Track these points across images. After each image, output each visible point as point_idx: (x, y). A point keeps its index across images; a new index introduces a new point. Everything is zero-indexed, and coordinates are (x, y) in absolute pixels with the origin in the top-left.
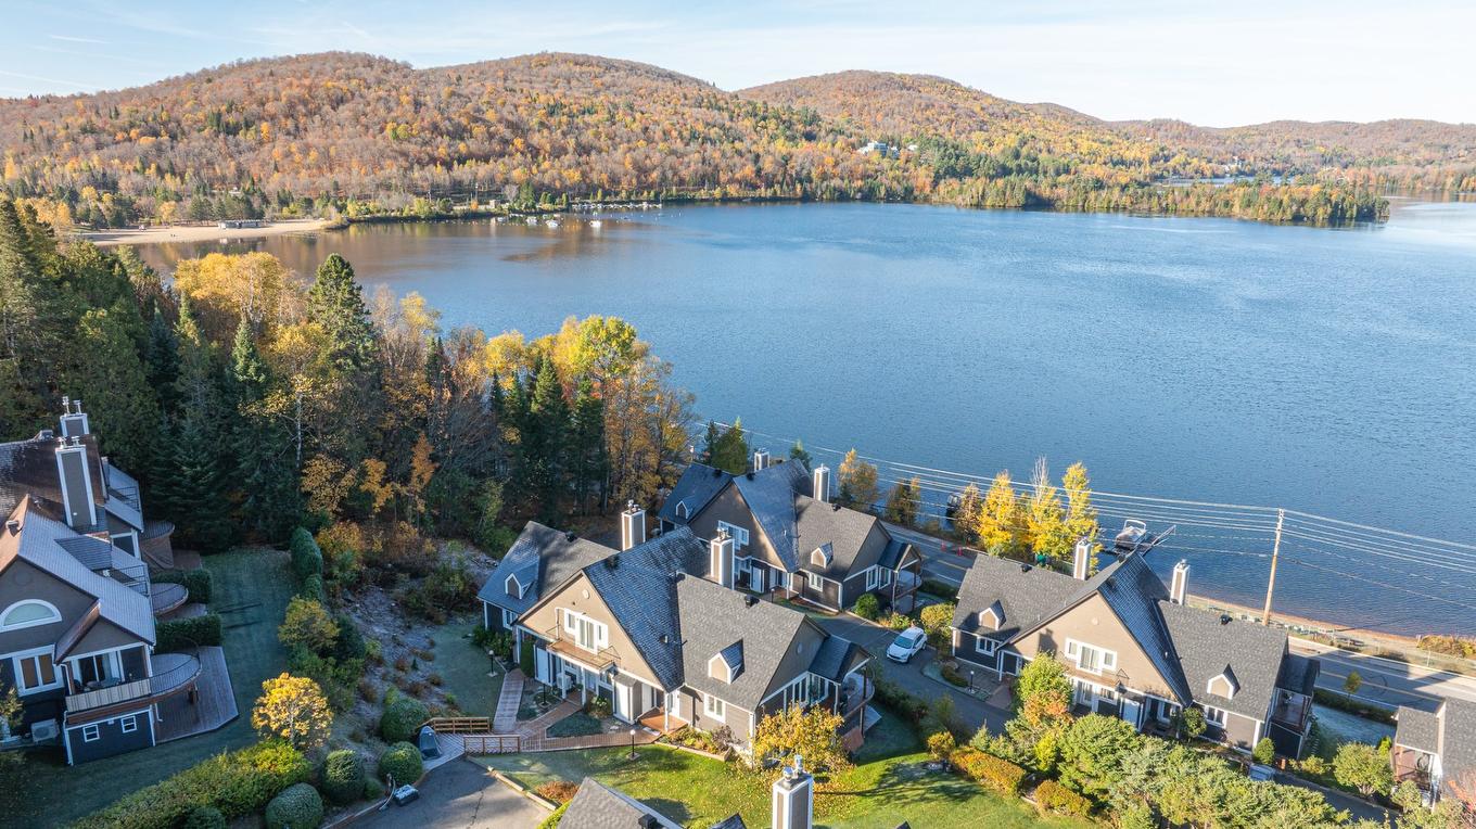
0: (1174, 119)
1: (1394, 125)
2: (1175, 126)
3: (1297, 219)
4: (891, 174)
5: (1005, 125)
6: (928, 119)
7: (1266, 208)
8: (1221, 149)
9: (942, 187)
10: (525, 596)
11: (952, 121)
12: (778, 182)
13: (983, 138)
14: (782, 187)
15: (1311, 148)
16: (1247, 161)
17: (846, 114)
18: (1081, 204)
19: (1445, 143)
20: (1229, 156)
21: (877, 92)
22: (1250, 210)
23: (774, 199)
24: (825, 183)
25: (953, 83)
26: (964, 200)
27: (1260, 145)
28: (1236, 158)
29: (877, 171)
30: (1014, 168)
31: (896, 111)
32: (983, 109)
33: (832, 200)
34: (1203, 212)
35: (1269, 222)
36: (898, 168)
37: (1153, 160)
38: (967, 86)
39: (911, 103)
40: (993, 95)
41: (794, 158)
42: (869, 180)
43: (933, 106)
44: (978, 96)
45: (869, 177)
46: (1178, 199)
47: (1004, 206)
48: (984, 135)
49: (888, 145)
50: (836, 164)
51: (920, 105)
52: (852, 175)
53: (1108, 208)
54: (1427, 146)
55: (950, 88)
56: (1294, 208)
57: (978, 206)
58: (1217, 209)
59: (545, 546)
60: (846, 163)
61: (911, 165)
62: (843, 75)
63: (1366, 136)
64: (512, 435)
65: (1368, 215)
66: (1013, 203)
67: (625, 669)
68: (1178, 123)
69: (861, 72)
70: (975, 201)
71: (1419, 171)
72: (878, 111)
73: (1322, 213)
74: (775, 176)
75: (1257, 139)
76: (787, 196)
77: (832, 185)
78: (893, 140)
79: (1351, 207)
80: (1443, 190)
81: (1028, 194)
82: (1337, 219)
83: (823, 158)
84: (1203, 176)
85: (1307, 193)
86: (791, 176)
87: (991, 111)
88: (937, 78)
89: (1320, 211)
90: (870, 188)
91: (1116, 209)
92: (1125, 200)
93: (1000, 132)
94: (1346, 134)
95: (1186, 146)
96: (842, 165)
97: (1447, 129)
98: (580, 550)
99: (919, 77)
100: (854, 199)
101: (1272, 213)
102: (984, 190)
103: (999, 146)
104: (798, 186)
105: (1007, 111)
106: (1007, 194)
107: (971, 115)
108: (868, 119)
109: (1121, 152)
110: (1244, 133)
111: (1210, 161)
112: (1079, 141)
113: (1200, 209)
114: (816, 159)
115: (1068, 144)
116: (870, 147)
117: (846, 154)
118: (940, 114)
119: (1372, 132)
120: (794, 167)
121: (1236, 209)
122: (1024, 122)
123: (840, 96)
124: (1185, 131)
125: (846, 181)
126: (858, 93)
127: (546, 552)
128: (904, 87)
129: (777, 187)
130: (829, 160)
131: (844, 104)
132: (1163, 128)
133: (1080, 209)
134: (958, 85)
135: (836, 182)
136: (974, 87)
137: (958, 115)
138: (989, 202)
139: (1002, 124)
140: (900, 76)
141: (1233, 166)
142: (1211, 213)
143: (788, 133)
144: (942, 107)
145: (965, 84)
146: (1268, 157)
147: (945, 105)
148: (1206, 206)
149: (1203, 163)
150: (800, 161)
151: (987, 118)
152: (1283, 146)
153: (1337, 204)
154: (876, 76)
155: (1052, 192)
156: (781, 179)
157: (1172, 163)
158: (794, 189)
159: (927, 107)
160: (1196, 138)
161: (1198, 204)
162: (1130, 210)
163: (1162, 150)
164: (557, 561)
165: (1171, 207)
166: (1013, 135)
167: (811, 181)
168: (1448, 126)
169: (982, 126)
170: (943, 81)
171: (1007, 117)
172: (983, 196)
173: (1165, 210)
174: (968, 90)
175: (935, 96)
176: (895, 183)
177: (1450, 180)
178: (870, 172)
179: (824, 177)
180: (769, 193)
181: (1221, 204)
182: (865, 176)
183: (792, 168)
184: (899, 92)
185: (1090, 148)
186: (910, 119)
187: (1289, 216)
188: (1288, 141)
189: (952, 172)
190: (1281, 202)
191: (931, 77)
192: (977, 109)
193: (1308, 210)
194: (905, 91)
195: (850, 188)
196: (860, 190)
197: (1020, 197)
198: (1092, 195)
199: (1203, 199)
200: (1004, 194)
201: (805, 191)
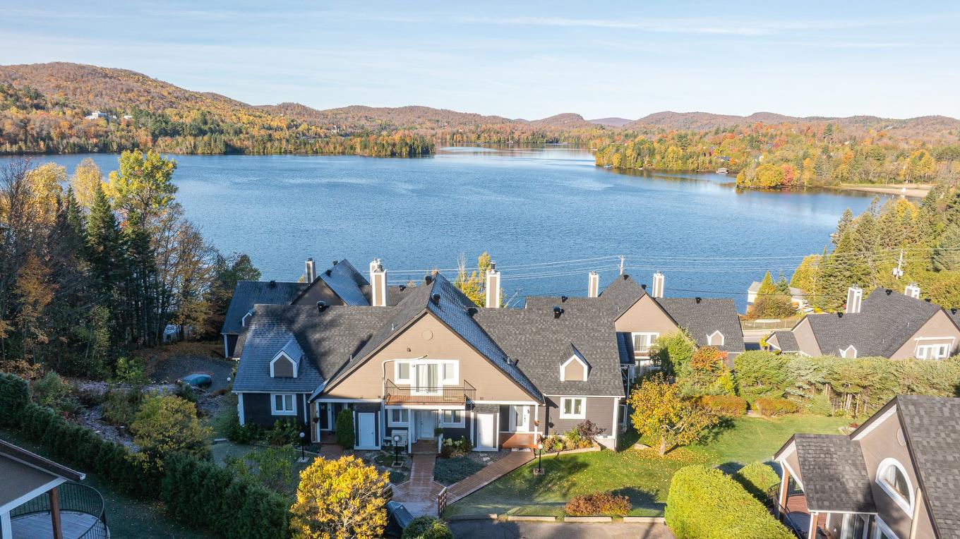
0: (295, 103)
1: (412, 109)
2: (297, 107)
3: (393, 155)
4: (118, 134)
5: (188, 104)
6: (130, 99)
7: (376, 148)
8: (326, 121)
9: (160, 141)
10: (299, 372)
11: (149, 101)
12: (21, 140)
13: (175, 112)
14: (26, 143)
15: (374, 121)
16: (341, 129)
17: (62, 94)
18: (262, 150)
19: (437, 119)
20: (331, 125)
21: (85, 79)
22: (367, 151)
23: (20, 153)
24: (65, 141)
25: (143, 76)
26: (181, 150)
27: (346, 119)
28: (335, 126)
29: (106, 132)
30: (208, 130)
31: (104, 92)
32: (169, 94)
33: (74, 153)
34: (339, 153)
35: (379, 156)
36: (123, 130)
37: (289, 127)
38: (154, 78)
39: (115, 87)
40: (175, 85)
41: (32, 122)
42: (102, 138)
43: (133, 90)
44: (164, 85)
45: (101, 136)
46: (322, 146)
47: (211, 153)
48: (175, 111)
49: (108, 114)
50: (71, 127)
51: (122, 89)
52: (86, 135)
53: (280, 153)
54: (429, 120)
55: (144, 79)
56: (391, 148)
57: (192, 153)
58: (346, 151)
59: (291, 322)
60: (80, 126)
61: (132, 128)
62: (52, 65)
63: (399, 115)
64: (84, 267)
65: (427, 152)
66: (217, 151)
67: (482, 399)
68: (298, 105)
69: (67, 64)
70: (189, 150)
71: (433, 132)
72: (89, 92)
73: (405, 150)
74: (17, 135)
75: (344, 115)
76: (32, 150)
77: (71, 141)
78: (111, 111)
79: (418, 147)
80: (446, 142)
81: (227, 145)
82: (412, 154)
83: (59, 123)
84: (320, 137)
85: (394, 139)
86: (33, 136)
87: (175, 95)
88: (131, 71)
89: (404, 150)
90: (104, 144)
91: (286, 152)
92: (290, 147)
93: (186, 109)
94: (389, 113)
95: (305, 119)
96: (76, 127)
97: (436, 112)
98: (340, 316)
99: (115, 70)
100: (92, 152)
101: (380, 152)
102: (195, 144)
103: (191, 118)
104: (42, 143)
105: (187, 96)
106: (212, 145)
107: (163, 97)
108: (82, 98)
109: (269, 122)
110: (336, 112)
111: (321, 128)
112: (240, 115)
113: (337, 151)
114: (52, 123)
115: (233, 117)
116: (95, 115)
117: (76, 120)
118: (139, 96)
119: (401, 112)
120: (34, 127)
121: (358, 150)
122: (200, 103)
123: (53, 80)
124: (303, 110)
125: (83, 139)
126: (67, 79)
127: (297, 326)
128: (106, 76)
129: (21, 144)
130: (65, 125)
131: (58, 87)
132: (289, 108)
133: (262, 153)
134: (147, 77)
135: (73, 140)
136: (159, 79)
137: (153, 97)
138: (199, 151)
139: (185, 104)
140: (101, 69)
141: (335, 131)
142: (343, 153)
143: (18, 104)
144: (140, 92)
145: (152, 77)
146: (352, 126)
147: (142, 90)
148: (339, 149)
149: (319, 129)
150: (38, 124)
151: (174, 100)
152: (358, 120)
153: (411, 145)
154: (82, 67)
155: (242, 144)
156: (24, 138)
157: (300, 129)
158: (38, 145)
159: (128, 91)
160: (310, 115)
161: (335, 148)
162: (295, 152)
163: (293, 121)
164: (315, 332)
165: (319, 151)
166: (195, 111)
167: (52, 139)
168: (436, 110)
169: (171, 105)
170: (135, 74)
171: (187, 100)
172: (195, 147)
173: (316, 153)
174: (155, 81)
175: (131, 83)
176: (123, 140)
177: (448, 137)
178: (101, 133)
179: (63, 136)
180: (15, 148)
181: (348, 147)
182: (97, 136)
183: (32, 129)
184: (103, 80)
185: (248, 119)
186: (116, 99)
187: (389, 153)
188: (361, 117)
189: (164, 133)
190: (383, 145)
191: (126, 70)
192: (166, 94)
193: (397, 150)
194: (108, 79)
195: (88, 144)
196: (96, 145)
197: (222, 147)
198: (269, 145)
199: (338, 145)
200: (210, 145)
201: (48, 147)
